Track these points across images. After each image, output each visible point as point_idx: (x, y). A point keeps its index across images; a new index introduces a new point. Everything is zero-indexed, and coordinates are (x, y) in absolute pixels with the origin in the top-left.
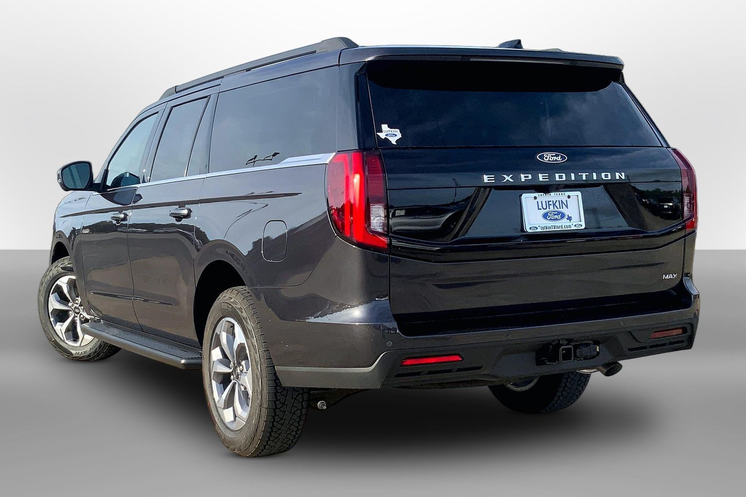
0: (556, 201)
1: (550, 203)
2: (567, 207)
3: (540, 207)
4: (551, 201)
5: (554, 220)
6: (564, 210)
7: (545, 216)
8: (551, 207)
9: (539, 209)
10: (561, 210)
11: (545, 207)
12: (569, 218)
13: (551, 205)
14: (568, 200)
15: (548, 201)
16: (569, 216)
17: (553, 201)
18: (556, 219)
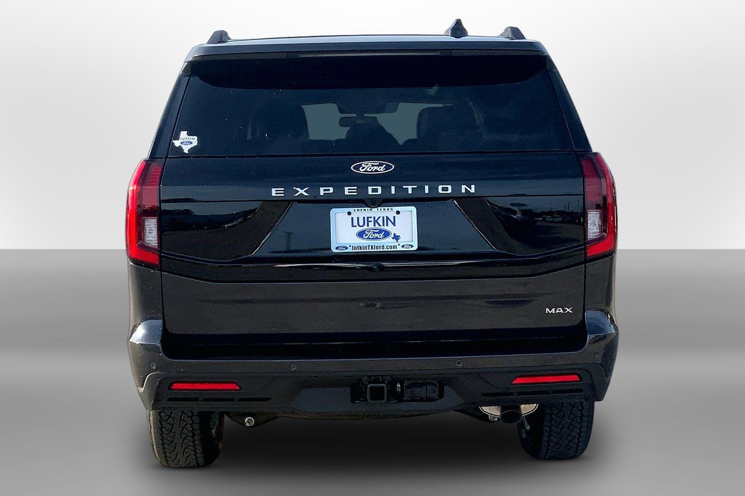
0: (379, 217)
1: (370, 219)
2: (394, 224)
3: (355, 223)
4: (371, 217)
5: (373, 239)
6: (390, 228)
7: (361, 234)
8: (371, 225)
9: (353, 226)
10: (385, 228)
11: (361, 223)
12: (396, 238)
13: (371, 221)
14: (396, 216)
15: (368, 218)
16: (397, 234)
17: (374, 218)
18: (377, 238)
